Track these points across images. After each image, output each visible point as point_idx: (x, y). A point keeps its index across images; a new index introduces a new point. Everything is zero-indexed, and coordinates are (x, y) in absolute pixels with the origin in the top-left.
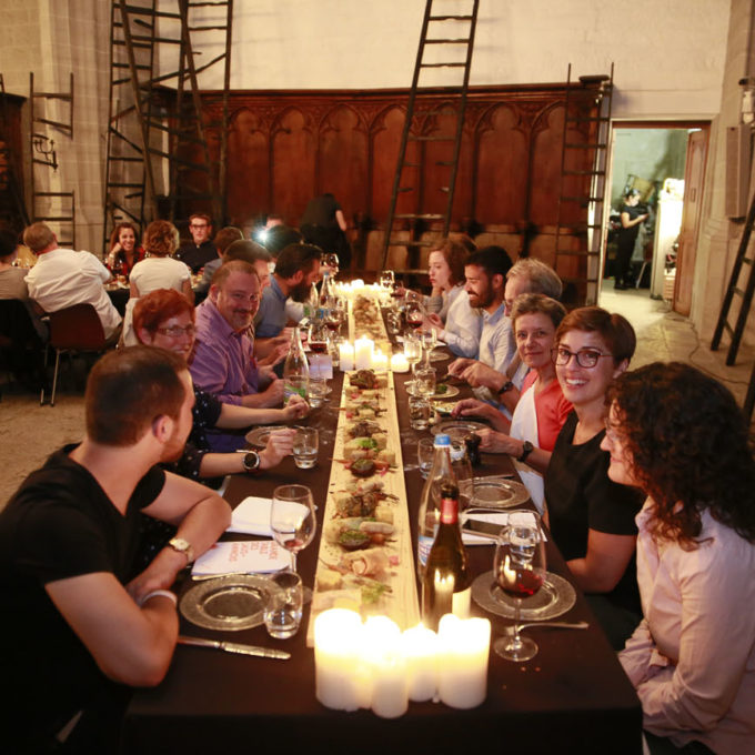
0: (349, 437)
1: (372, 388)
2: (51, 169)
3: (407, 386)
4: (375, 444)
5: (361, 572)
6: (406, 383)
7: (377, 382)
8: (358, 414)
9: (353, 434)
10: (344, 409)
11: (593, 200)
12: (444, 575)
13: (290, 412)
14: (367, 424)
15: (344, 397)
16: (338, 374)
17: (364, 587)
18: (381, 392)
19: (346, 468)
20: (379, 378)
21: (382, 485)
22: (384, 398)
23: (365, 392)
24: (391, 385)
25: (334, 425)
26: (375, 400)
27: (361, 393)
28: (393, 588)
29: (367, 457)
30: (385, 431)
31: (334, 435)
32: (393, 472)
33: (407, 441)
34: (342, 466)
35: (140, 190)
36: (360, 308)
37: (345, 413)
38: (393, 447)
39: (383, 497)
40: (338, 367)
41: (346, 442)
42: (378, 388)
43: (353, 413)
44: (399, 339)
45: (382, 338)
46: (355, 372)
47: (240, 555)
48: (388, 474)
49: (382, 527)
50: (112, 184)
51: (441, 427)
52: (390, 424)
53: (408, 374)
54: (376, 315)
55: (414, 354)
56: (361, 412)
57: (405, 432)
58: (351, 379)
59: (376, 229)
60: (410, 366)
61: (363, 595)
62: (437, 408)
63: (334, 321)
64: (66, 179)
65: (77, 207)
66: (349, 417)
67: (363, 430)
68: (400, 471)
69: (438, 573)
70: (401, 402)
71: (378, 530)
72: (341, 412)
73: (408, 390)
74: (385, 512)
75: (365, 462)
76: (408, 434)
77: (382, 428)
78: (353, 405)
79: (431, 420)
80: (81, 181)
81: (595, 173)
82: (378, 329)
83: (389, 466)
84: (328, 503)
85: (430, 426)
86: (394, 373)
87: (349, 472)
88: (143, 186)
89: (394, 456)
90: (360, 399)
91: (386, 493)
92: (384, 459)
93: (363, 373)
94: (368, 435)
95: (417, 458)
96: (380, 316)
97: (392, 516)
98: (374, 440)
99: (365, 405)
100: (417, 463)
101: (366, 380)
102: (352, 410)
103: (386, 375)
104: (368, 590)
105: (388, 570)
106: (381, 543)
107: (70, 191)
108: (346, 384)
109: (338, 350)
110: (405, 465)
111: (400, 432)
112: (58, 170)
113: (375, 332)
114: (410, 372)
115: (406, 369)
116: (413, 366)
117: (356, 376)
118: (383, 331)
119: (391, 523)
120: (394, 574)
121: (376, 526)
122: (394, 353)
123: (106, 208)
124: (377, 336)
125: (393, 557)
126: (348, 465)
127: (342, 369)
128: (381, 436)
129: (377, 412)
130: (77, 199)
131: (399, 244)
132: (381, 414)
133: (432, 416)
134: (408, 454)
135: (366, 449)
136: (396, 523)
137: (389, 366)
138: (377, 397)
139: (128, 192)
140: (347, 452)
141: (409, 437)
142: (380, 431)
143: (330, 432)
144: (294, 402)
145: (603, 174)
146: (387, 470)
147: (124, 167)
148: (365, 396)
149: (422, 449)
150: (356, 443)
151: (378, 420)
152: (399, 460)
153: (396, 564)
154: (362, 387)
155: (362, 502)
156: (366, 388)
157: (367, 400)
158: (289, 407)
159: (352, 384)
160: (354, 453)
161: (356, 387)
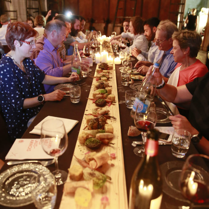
0: (96, 89)
1: (107, 69)
2: (10, 3)
3: (120, 69)
4: (107, 92)
5: (94, 167)
6: (120, 68)
7: (109, 67)
8: (100, 79)
9: (98, 87)
10: (95, 77)
11: (180, 13)
12: (146, 184)
13: (72, 79)
14: (103, 83)
15: (96, 73)
16: (95, 64)
17: (95, 179)
18: (110, 71)
19: (94, 102)
20: (109, 66)
21: (109, 111)
22: (111, 73)
23: (104, 71)
24: (114, 68)
25: (91, 84)
26: (108, 74)
27: (102, 71)
28: (112, 178)
29: (103, 98)
30: (111, 86)
31: (90, 87)
32: (114, 105)
33: (120, 90)
34: (92, 101)
35: (37, 10)
36: (104, 44)
37: (96, 79)
38: (114, 93)
39: (109, 118)
40: (95, 62)
41: (95, 91)
42: (109, 70)
43: (99, 79)
44: (117, 53)
45: (111, 53)
46: (101, 64)
47: (33, 147)
48: (112, 106)
49: (108, 135)
50: (29, 8)
51: (134, 85)
52: (113, 83)
53: (121, 65)
54: (110, 46)
55: (123, 57)
56: (102, 78)
57: (119, 87)
58: (99, 66)
59: (111, 23)
60: (122, 62)
61: (94, 184)
62: (132, 77)
63: (94, 46)
64: (14, 6)
65: (18, 16)
66: (97, 80)
67: (102, 86)
68: (117, 104)
69: (142, 182)
70: (118, 75)
71: (106, 137)
72: (94, 78)
73: (120, 71)
74: (109, 127)
75: (102, 100)
76: (120, 88)
77: (110, 85)
78: (99, 76)
79: (130, 82)
80: (19, 7)
81: (181, 4)
82: (110, 50)
83: (112, 102)
84: (83, 120)
85: (129, 84)
86: (116, 65)
87: (94, 104)
88: (38, 9)
89: (114, 98)
90: (102, 74)
91: (111, 115)
92: (110, 99)
93: (104, 64)
94: (104, 88)
95: (125, 98)
96: (111, 46)
97: (113, 129)
98: (106, 90)
99: (104, 76)
100: (125, 100)
101: (105, 67)
102: (98, 77)
103: (113, 65)
104: (97, 181)
105: (110, 162)
106: (107, 144)
107: (16, 10)
108: (97, 68)
109: (95, 56)
110: (119, 101)
111: (118, 86)
112: (12, 3)
113: (109, 51)
114: (121, 64)
115: (120, 63)
116: (123, 62)
117: (101, 65)
118: (112, 51)
119: (112, 133)
120: (113, 165)
121: (104, 135)
122: (115, 57)
123: (27, 16)
124: (109, 52)
125: (112, 154)
126: (94, 101)
127: (96, 63)
128: (109, 88)
129: (108, 79)
130: (18, 13)
131: (118, 26)
132: (110, 79)
133: (130, 81)
134: (121, 96)
135: (102, 94)
136: (115, 132)
137: (114, 62)
138: (109, 73)
139: (34, 11)
140: (94, 95)
141: (121, 89)
142: (109, 86)
143: (89, 86)
144: (74, 75)
145: (184, 4)
146: (111, 104)
147: (32, 3)
148: (104, 72)
149: (127, 95)
150: (98, 91)
151: (109, 82)
152: (117, 99)
153: (114, 158)
154: (103, 69)
155: (99, 122)
156: (104, 69)
157: (104, 74)
158: (71, 77)
159: (99, 68)
160: (97, 96)
161: (100, 69)
